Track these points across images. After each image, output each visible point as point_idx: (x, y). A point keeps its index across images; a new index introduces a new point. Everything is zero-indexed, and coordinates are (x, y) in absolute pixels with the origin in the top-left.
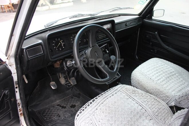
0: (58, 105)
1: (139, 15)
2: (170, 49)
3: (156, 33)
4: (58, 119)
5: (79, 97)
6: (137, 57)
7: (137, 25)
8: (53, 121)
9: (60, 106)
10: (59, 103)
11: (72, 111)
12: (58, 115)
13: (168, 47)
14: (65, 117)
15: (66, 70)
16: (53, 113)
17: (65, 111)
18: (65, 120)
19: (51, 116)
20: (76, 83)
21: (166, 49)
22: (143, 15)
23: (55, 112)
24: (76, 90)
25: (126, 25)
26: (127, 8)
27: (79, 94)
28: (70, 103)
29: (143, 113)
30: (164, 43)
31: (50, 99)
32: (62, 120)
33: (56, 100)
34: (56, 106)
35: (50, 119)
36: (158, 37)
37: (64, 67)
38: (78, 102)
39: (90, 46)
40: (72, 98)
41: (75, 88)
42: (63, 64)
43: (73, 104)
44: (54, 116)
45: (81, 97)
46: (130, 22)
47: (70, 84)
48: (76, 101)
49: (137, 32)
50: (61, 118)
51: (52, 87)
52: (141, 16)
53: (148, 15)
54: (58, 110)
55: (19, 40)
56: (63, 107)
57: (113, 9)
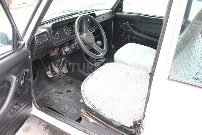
0: (55, 92)
1: (112, 9)
2: (140, 35)
3: (127, 23)
4: (60, 102)
5: (72, 84)
6: (113, 47)
7: (111, 17)
8: (56, 104)
9: (58, 93)
10: (56, 91)
11: (69, 94)
12: (58, 99)
13: (138, 33)
14: (65, 100)
15: (64, 55)
16: (53, 99)
17: (64, 96)
18: (66, 101)
19: (52, 101)
20: (68, 72)
21: (137, 36)
22: (115, 9)
23: (55, 98)
24: (68, 78)
25: (103, 18)
26: (101, 4)
27: (71, 81)
28: (65, 89)
29: (131, 79)
30: (135, 31)
31: (47, 88)
32: (64, 102)
33: (52, 89)
34: (54, 93)
35: (52, 103)
36: (129, 25)
37: (63, 52)
38: (72, 87)
39: (84, 32)
40: (66, 85)
41: (67, 77)
42: (62, 50)
43: (68, 90)
44: (55, 100)
45: (73, 84)
46: (106, 15)
47: (61, 75)
48: (70, 87)
49: (111, 24)
50: (62, 101)
51: (49, 75)
52: (113, 10)
53: (119, 9)
54: (57, 96)
55: (34, 27)
56: (60, 93)
57: (91, 5)
